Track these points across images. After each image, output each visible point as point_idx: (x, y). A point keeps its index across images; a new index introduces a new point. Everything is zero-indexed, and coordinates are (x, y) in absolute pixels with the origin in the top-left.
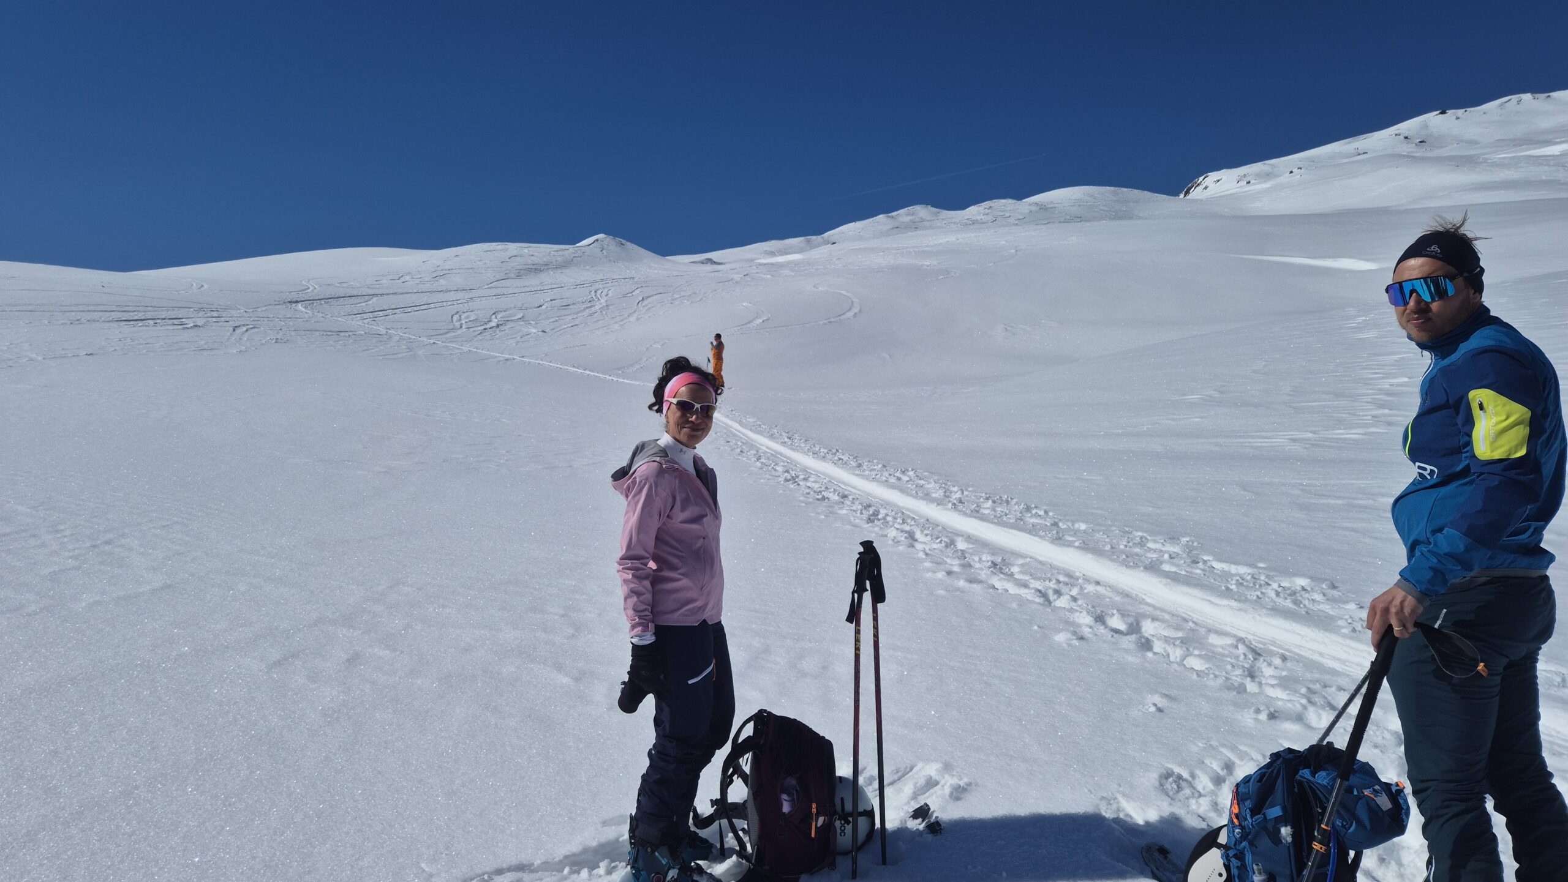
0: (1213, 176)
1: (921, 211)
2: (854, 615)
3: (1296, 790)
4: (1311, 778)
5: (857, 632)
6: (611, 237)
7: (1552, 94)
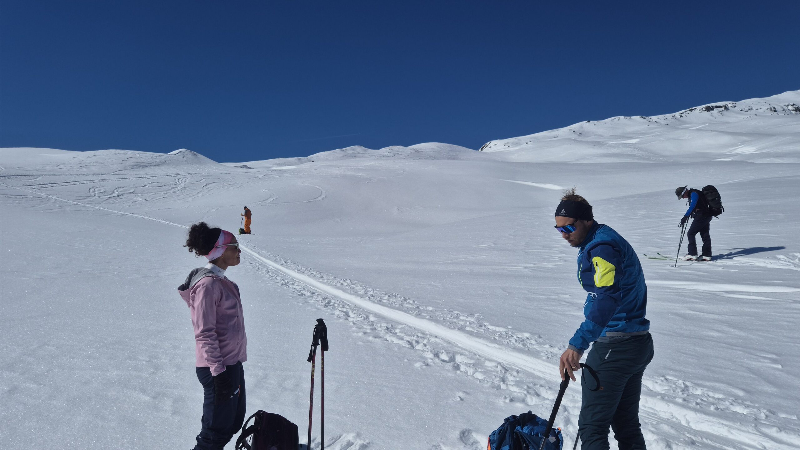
0: (494, 142)
1: (358, 149)
2: (311, 358)
3: (515, 436)
4: (521, 431)
5: (313, 366)
6: (189, 150)
7: (632, 117)
